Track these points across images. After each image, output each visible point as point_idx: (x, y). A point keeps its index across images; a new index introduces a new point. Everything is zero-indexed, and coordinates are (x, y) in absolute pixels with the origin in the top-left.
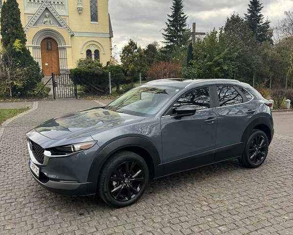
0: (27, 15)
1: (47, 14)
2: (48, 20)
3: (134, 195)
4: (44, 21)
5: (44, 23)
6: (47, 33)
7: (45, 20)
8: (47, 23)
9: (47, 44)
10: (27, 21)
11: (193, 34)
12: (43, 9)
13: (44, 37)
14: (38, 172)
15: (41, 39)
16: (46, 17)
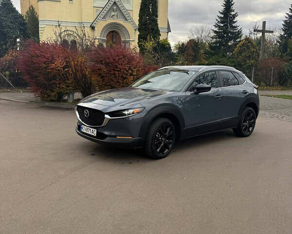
0: (96, 8)
1: (115, 7)
2: (116, 13)
3: (170, 145)
4: (111, 15)
5: (112, 17)
6: (114, 26)
7: (113, 13)
8: (114, 17)
9: (113, 37)
10: (95, 14)
11: (264, 31)
12: (112, 3)
13: (110, 30)
14: (95, 133)
15: (108, 32)
16: (114, 11)
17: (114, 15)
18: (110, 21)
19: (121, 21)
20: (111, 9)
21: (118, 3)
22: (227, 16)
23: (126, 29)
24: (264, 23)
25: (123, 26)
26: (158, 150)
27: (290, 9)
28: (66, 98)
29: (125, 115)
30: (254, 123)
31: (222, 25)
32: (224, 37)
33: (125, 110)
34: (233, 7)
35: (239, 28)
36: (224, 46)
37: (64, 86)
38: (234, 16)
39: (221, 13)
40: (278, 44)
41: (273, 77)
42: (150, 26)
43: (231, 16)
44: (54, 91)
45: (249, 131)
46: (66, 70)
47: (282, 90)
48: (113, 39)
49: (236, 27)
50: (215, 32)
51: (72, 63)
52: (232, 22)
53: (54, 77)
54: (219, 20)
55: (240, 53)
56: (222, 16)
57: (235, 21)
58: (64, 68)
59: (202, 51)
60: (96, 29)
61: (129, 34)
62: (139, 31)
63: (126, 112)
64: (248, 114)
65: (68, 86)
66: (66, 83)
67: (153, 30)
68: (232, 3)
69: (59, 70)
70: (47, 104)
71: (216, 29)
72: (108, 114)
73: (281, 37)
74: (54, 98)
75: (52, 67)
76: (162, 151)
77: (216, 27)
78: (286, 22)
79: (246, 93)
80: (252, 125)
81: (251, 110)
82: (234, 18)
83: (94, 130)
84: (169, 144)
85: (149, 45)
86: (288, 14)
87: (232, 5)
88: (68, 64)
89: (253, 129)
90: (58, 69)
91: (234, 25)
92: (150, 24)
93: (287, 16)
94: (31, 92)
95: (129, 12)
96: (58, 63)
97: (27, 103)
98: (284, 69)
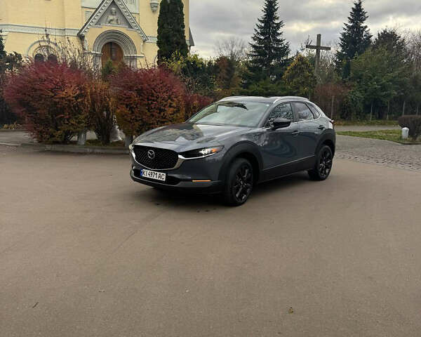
0: (85, 9)
1: (113, 9)
2: (115, 17)
3: (248, 190)
4: (109, 20)
5: (109, 22)
6: (112, 35)
7: (111, 17)
8: (113, 22)
9: (111, 51)
10: (84, 18)
11: (318, 48)
12: (110, 2)
13: (107, 42)
14: (164, 177)
15: (104, 44)
16: (112, 14)
17: (111, 20)
18: (106, 28)
19: (123, 29)
20: (108, 11)
21: (118, 3)
22: (270, 24)
23: (131, 41)
24: (319, 36)
25: (126, 36)
26: (237, 195)
27: (349, 18)
28: (75, 138)
29: (202, 155)
30: (331, 163)
31: (262, 37)
32: (266, 54)
33: (201, 149)
34: (277, 14)
35: (285, 42)
36: (266, 65)
37: (74, 123)
38: (278, 26)
39: (261, 21)
40: (335, 64)
41: (334, 109)
42: (175, 39)
43: (275, 25)
44: (59, 130)
45: (325, 174)
46: (80, 100)
47: (345, 125)
48: (111, 54)
49: (282, 41)
50: (254, 46)
51: (89, 91)
52: (275, 34)
53: (63, 110)
54: (259, 30)
55: (292, 77)
56: (263, 25)
57: (278, 32)
58: (77, 98)
59: (236, 73)
60: (86, 38)
61: (134, 47)
62: (159, 46)
63: (202, 152)
64: (325, 153)
65: (79, 123)
66: (76, 119)
67: (178, 43)
68: (276, 7)
69: (69, 101)
70: (48, 147)
71: (255, 43)
72: (182, 154)
73: (339, 55)
74: (59, 139)
75: (61, 96)
76: (240, 197)
77: (255, 40)
78: (344, 35)
79: (322, 129)
80: (329, 166)
81: (327, 149)
82: (278, 28)
83: (162, 174)
84: (247, 188)
85: (176, 65)
86: (346, 25)
87: (276, 10)
88: (83, 92)
89: (330, 171)
90: (69, 98)
91: (278, 38)
92: (174, 35)
93: (346, 27)
94: (26, 131)
95: (134, 15)
96: (70, 92)
97: (17, 146)
98: (346, 97)
